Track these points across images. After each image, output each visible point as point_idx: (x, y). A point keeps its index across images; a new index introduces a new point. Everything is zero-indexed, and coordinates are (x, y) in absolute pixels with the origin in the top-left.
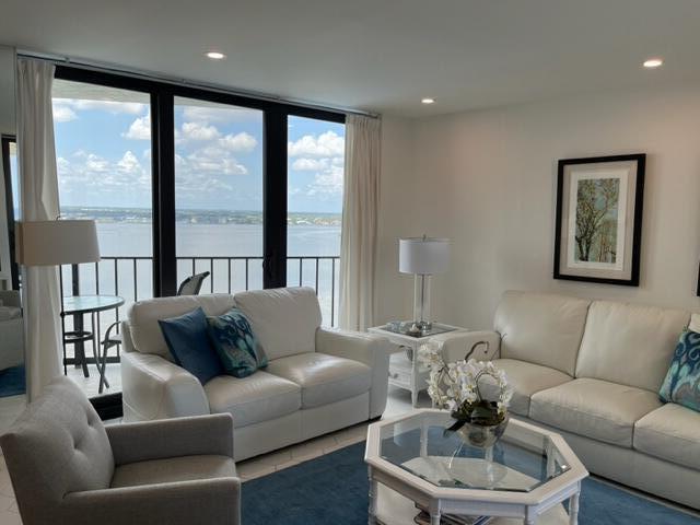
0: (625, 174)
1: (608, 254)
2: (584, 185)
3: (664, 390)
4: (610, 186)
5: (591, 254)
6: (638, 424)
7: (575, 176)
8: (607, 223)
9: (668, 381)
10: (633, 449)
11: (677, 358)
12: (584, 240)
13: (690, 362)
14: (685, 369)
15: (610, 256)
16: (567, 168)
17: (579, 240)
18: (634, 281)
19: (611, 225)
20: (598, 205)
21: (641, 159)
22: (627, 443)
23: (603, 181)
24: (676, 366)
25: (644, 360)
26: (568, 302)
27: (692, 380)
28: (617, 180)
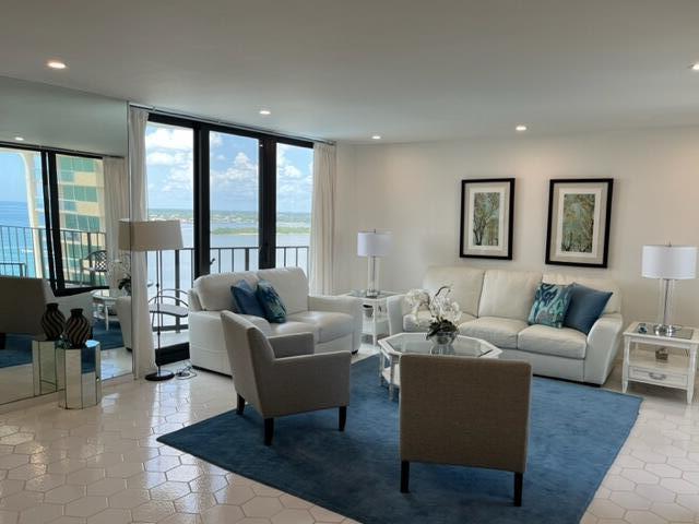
0: (503, 190)
1: (493, 240)
2: (478, 197)
3: (531, 318)
4: (494, 198)
5: (484, 240)
6: (520, 334)
7: (472, 190)
8: (493, 221)
9: (533, 311)
10: (517, 349)
11: (537, 299)
12: (478, 232)
13: (544, 300)
14: (542, 303)
15: (495, 241)
16: (467, 185)
17: (475, 232)
18: (510, 257)
19: (495, 222)
20: (487, 210)
21: (512, 181)
22: (514, 345)
23: (490, 195)
24: (536, 303)
25: (519, 302)
26: (472, 271)
27: (546, 309)
28: (499, 194)
